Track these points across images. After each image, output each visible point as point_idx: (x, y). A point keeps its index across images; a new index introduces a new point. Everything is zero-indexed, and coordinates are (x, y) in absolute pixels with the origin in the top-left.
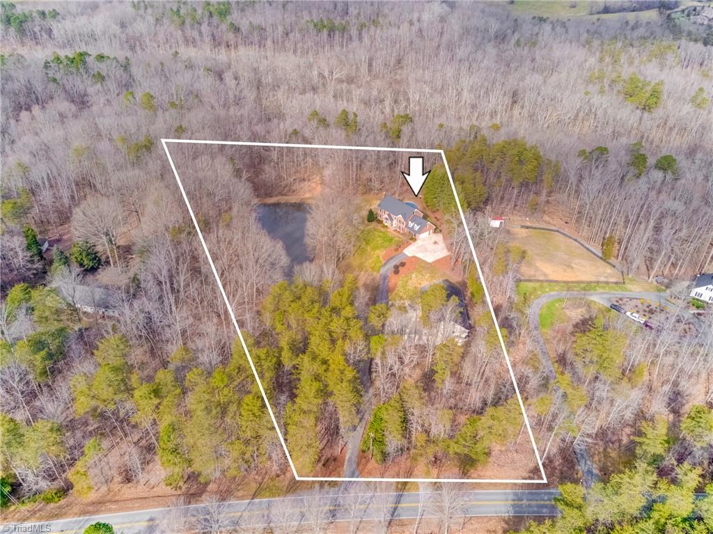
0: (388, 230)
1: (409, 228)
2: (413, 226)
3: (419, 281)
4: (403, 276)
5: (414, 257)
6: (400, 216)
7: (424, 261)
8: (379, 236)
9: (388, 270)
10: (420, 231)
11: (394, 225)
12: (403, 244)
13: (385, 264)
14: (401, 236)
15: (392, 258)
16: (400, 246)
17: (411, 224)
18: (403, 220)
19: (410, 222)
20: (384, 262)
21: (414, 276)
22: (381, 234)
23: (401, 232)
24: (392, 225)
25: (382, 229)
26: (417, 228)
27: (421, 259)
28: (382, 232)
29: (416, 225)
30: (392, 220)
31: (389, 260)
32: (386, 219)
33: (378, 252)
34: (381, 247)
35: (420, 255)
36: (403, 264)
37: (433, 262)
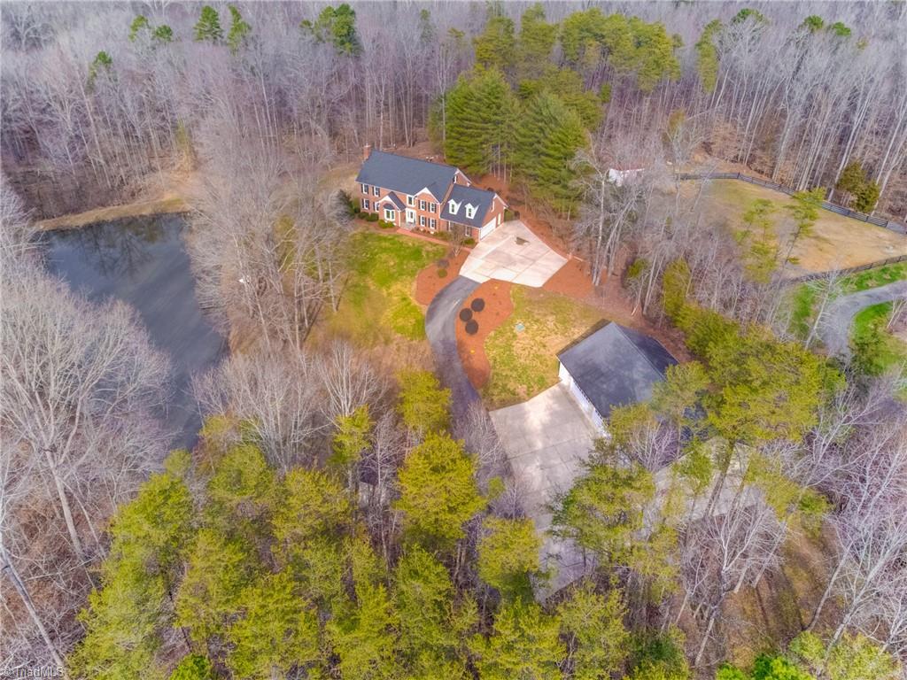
0: (399, 231)
1: (452, 217)
2: (462, 210)
3: (538, 338)
4: (492, 334)
5: (493, 282)
6: (426, 191)
7: (523, 288)
8: (385, 250)
9: (444, 327)
10: (480, 220)
11: (408, 219)
12: (452, 255)
13: (431, 313)
14: (435, 241)
15: (440, 295)
16: (448, 263)
17: (455, 207)
18: (433, 200)
19: (452, 202)
20: (424, 310)
21: (519, 328)
22: (387, 244)
23: (432, 230)
24: (404, 219)
25: (384, 233)
26: (472, 211)
27: (512, 284)
28: (385, 239)
29: (469, 206)
30: (402, 207)
31: (434, 301)
32: (388, 206)
33: (396, 287)
34: (401, 274)
35: (504, 275)
36: (478, 305)
37: (544, 285)
